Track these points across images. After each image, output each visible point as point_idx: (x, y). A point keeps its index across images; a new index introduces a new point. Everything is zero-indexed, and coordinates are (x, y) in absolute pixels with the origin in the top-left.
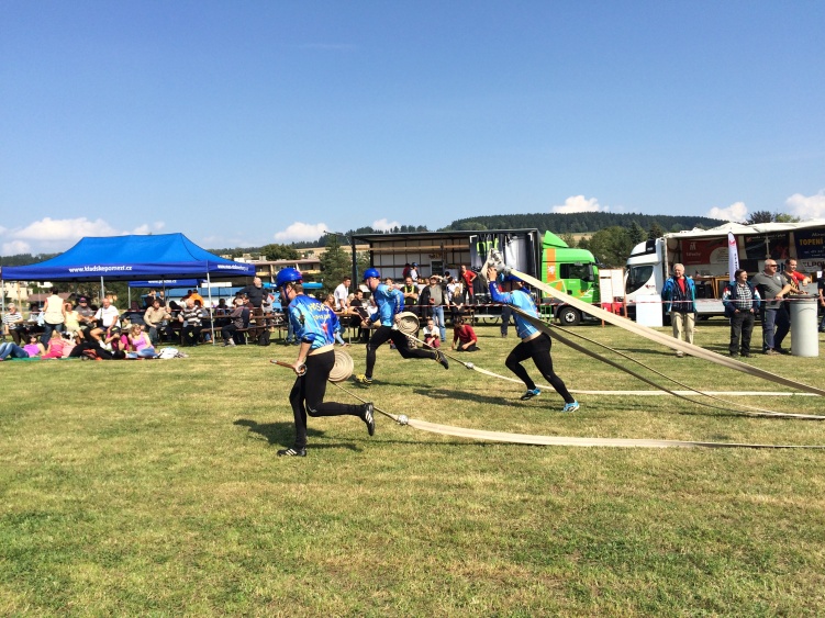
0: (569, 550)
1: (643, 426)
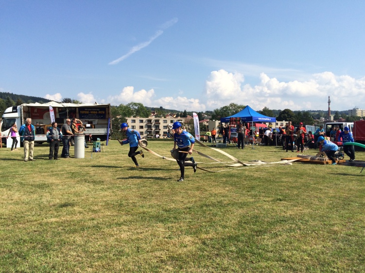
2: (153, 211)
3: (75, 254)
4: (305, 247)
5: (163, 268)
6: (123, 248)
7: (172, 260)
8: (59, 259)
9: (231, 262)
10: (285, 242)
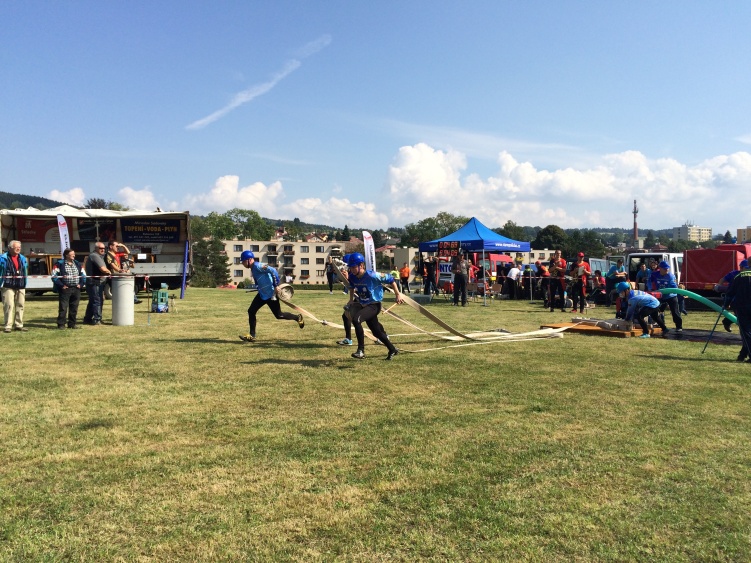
2: (279, 436)
3: (114, 527)
4: (588, 505)
5: (301, 554)
6: (216, 513)
7: (319, 537)
8: (79, 539)
9: (441, 537)
10: (549, 495)
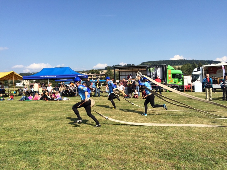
0: (176, 156)
1: (197, 120)
